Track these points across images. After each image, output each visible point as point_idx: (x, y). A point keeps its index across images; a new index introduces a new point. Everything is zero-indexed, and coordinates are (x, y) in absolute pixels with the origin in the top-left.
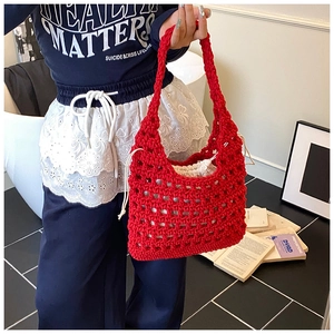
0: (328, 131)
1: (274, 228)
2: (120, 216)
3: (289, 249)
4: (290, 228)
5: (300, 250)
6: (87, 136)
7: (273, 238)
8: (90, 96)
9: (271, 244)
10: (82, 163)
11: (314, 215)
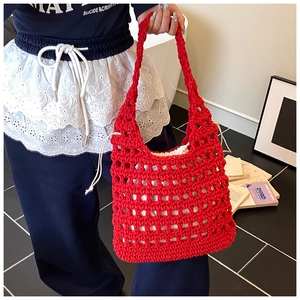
0: (295, 84)
1: (248, 176)
2: (87, 192)
3: (263, 196)
4: (262, 176)
5: (272, 197)
6: (54, 89)
7: (248, 186)
8: (59, 49)
9: (246, 191)
10: (48, 115)
11: (284, 164)
